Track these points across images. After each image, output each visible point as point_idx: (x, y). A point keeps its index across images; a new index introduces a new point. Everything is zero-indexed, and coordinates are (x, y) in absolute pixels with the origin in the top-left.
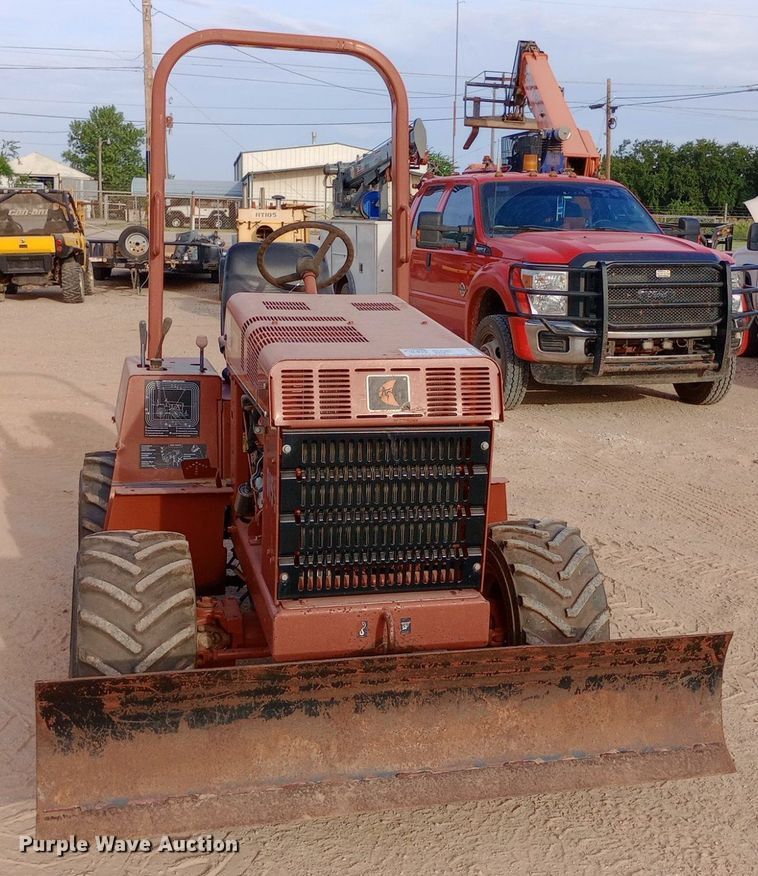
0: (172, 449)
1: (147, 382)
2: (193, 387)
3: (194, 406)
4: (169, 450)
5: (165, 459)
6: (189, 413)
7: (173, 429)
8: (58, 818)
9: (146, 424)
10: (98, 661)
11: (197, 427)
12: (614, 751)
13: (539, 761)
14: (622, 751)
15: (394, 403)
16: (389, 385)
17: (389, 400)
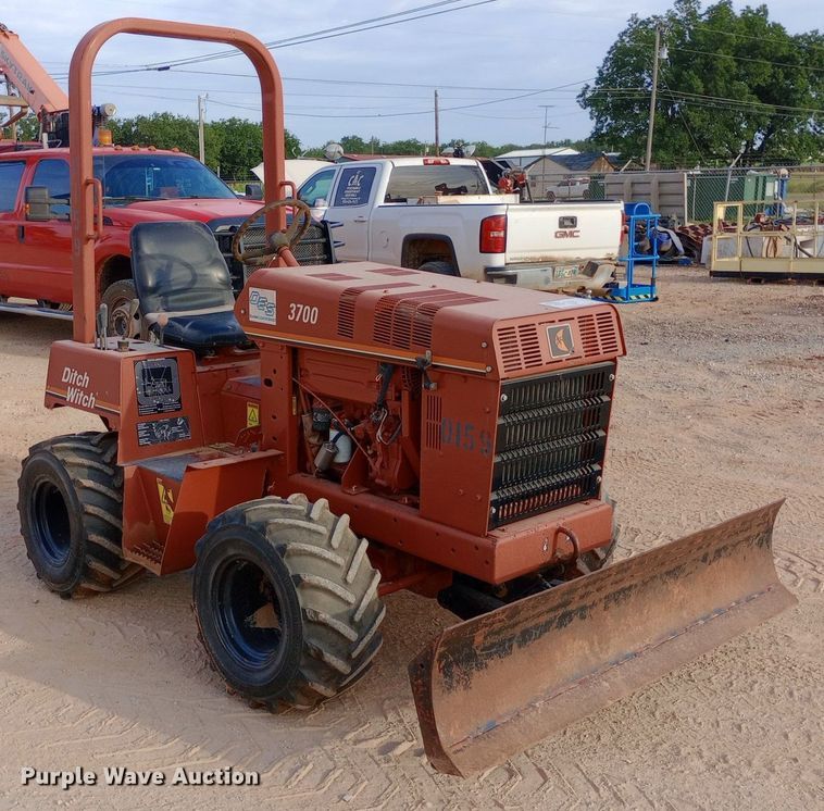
0: (162, 424)
1: (135, 363)
2: (172, 364)
3: (174, 381)
4: (160, 425)
5: (158, 435)
6: (171, 388)
7: (160, 406)
8: (461, 750)
9: (139, 404)
10: (328, 616)
11: (180, 401)
12: (734, 604)
13: (701, 622)
14: (738, 603)
15: (566, 349)
16: (560, 334)
17: (562, 347)
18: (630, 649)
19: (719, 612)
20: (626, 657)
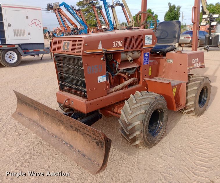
12: (77, 150)
13: (64, 142)
14: (79, 151)
15: (66, 49)
16: (66, 44)
17: (66, 48)
18: (46, 128)
19: (71, 146)
20: (44, 129)
